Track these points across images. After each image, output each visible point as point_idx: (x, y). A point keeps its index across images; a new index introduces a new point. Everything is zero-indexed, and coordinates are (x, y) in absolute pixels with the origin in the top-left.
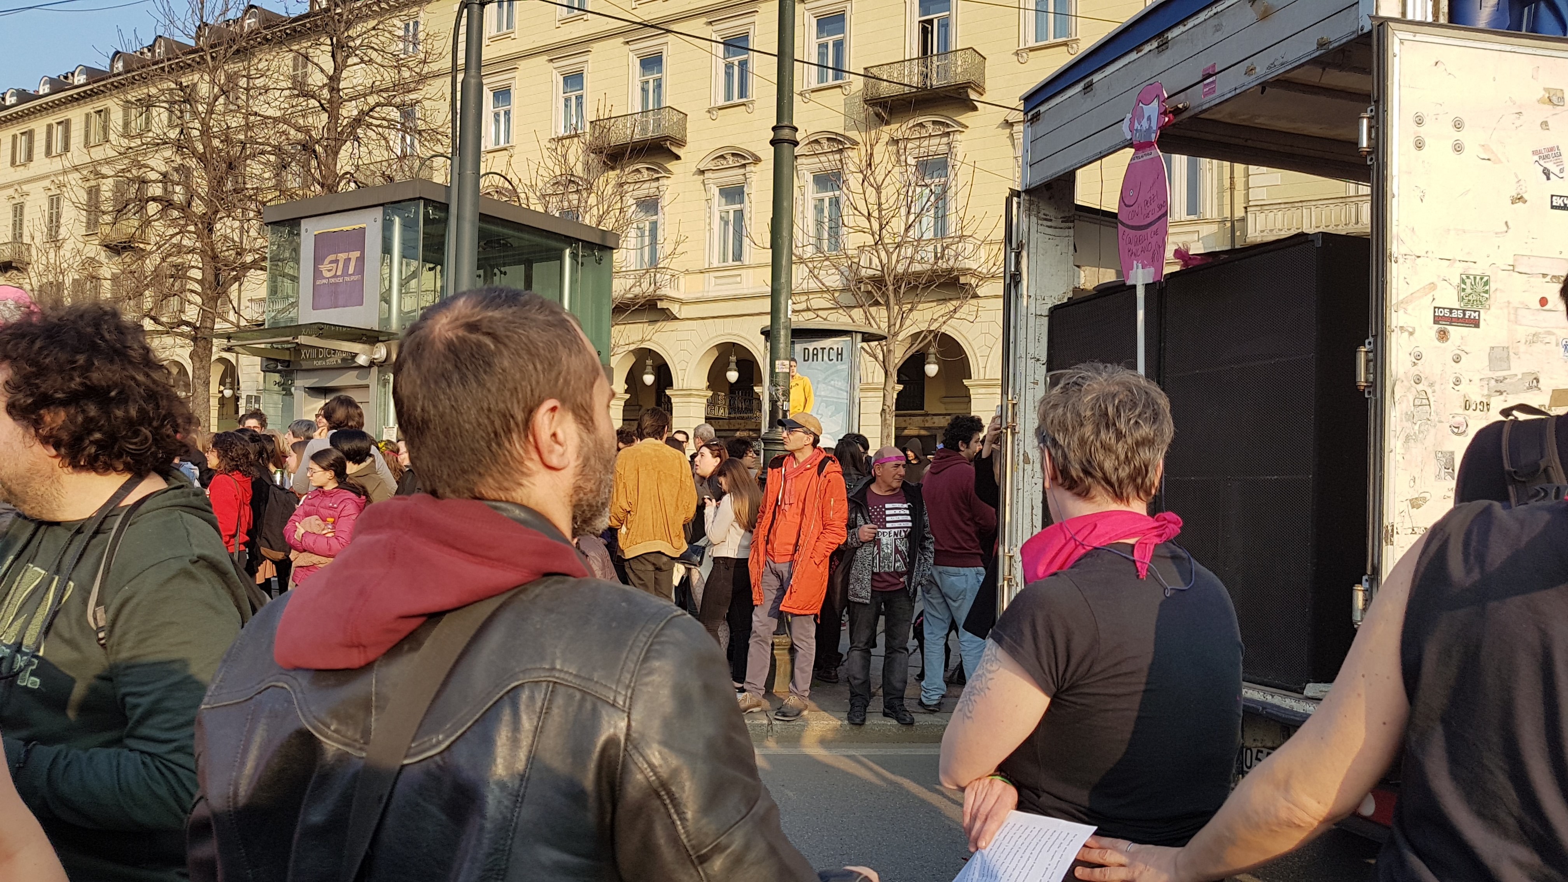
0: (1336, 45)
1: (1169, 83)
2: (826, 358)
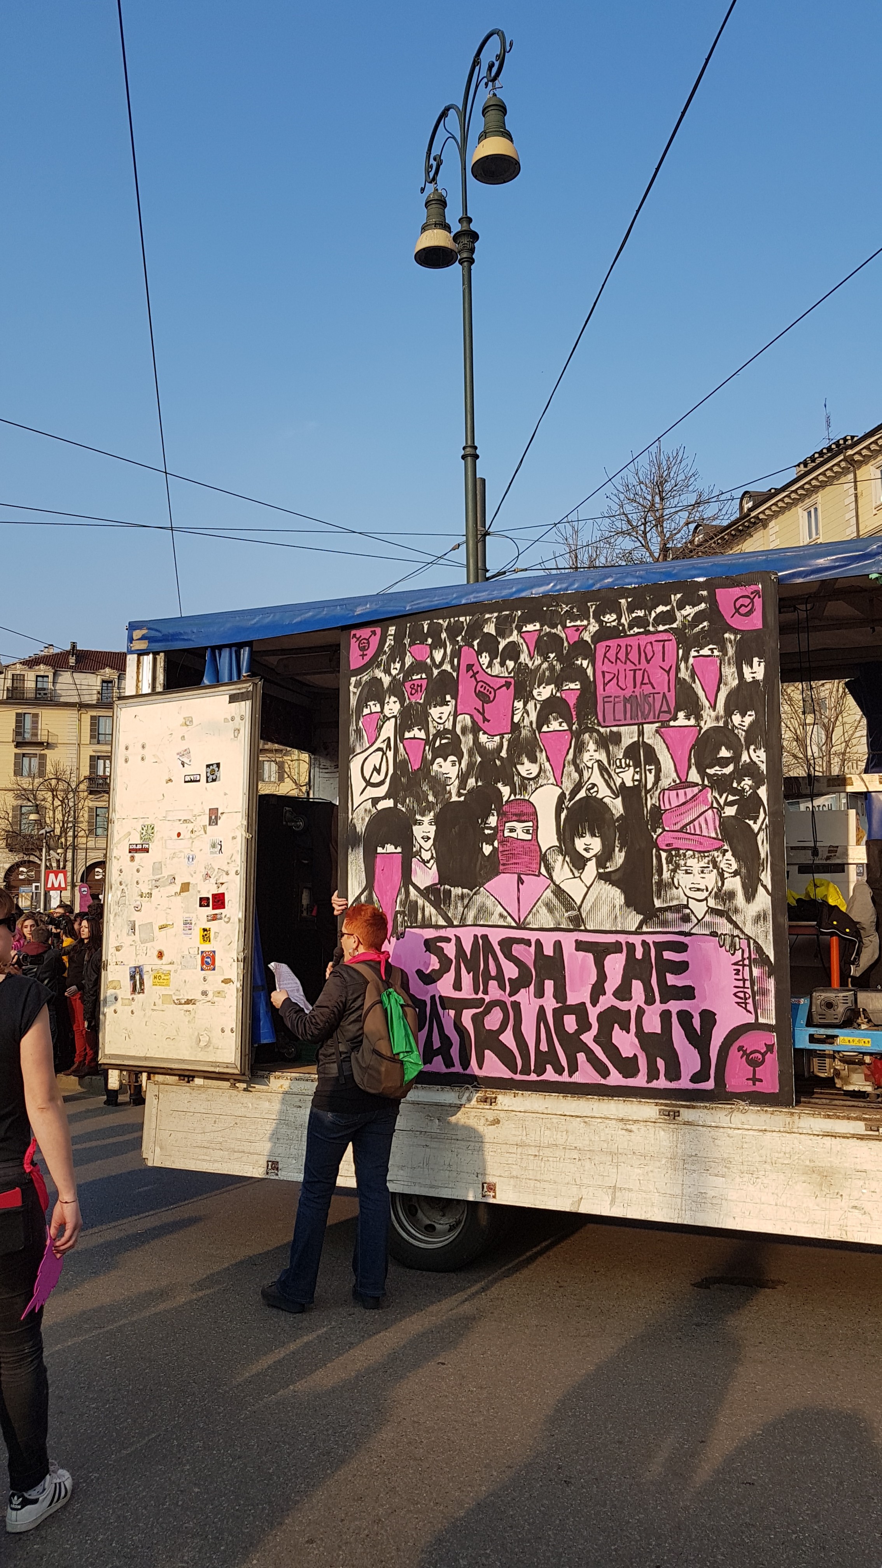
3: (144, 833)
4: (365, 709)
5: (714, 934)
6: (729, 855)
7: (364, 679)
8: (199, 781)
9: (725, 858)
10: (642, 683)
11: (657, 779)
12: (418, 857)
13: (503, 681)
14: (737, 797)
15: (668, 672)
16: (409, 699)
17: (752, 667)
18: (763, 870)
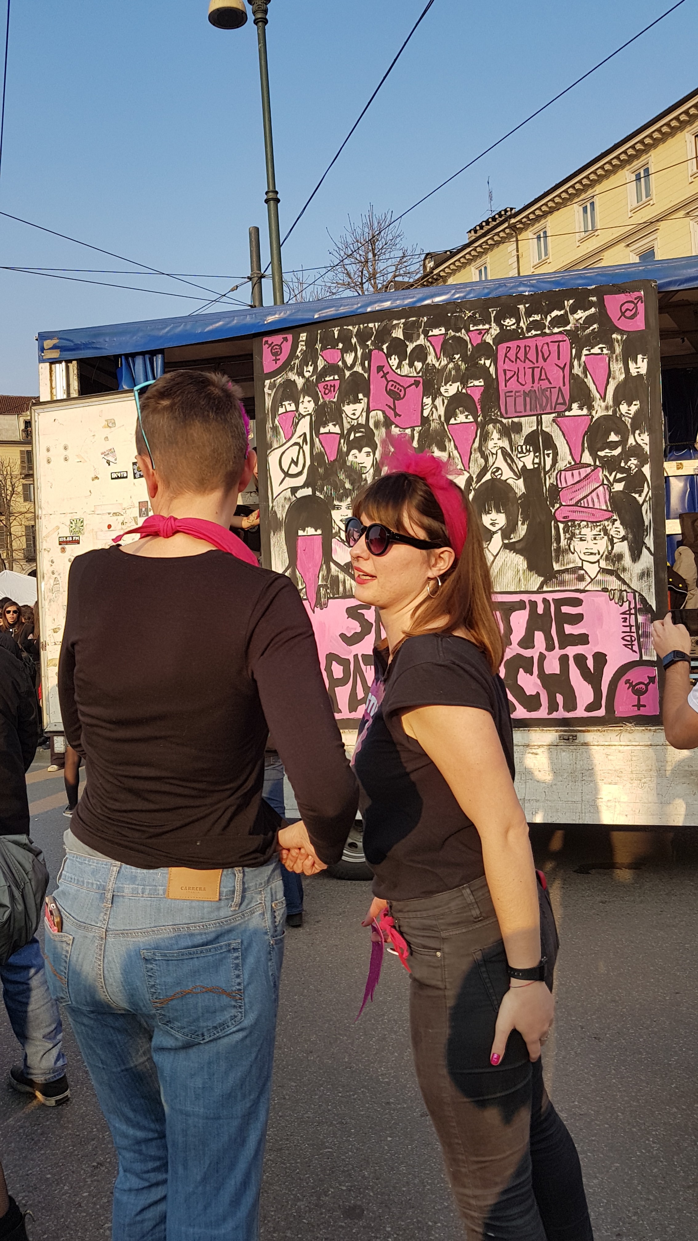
3: (74, 527)
4: (280, 408)
5: (605, 590)
6: (618, 524)
7: (278, 381)
8: (127, 477)
9: (614, 526)
10: (540, 379)
11: (555, 462)
12: (337, 538)
13: (412, 380)
14: (625, 475)
15: (563, 369)
16: (323, 397)
17: (636, 363)
18: (647, 535)
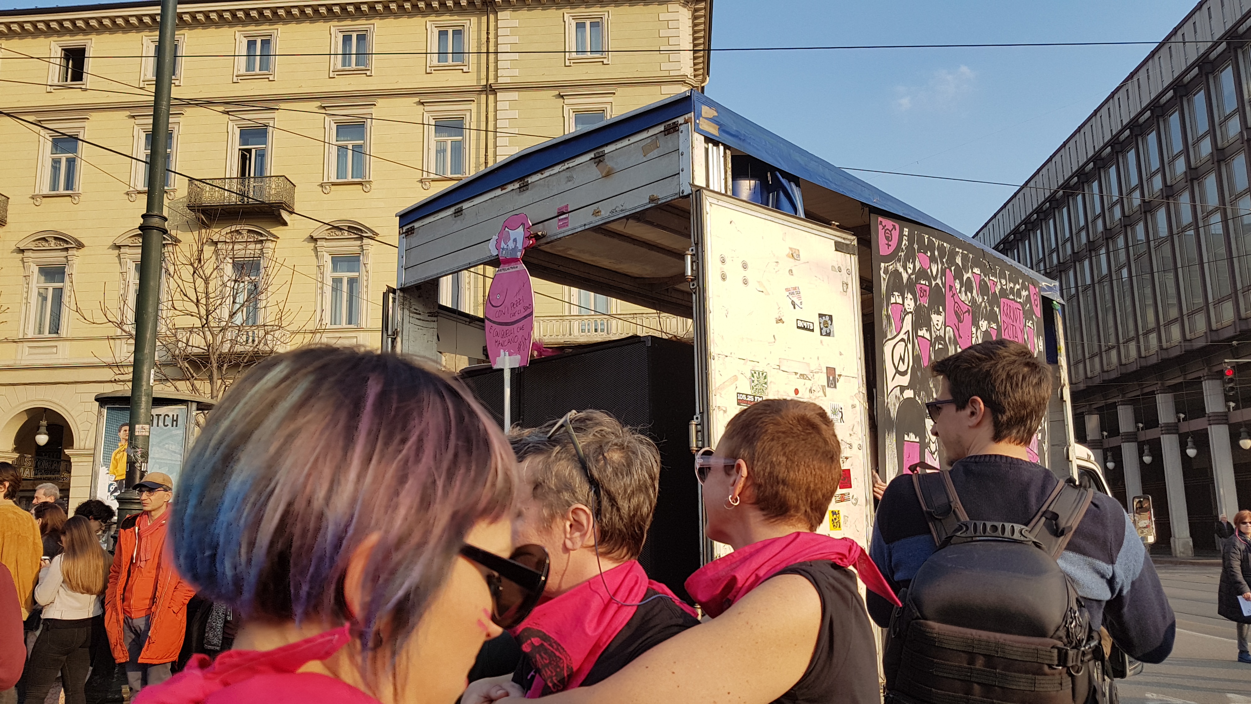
0: (664, 201)
1: (534, 214)
2: (161, 424)
4: (892, 298)
7: (890, 267)
12: (929, 448)
13: (966, 308)
16: (919, 299)
